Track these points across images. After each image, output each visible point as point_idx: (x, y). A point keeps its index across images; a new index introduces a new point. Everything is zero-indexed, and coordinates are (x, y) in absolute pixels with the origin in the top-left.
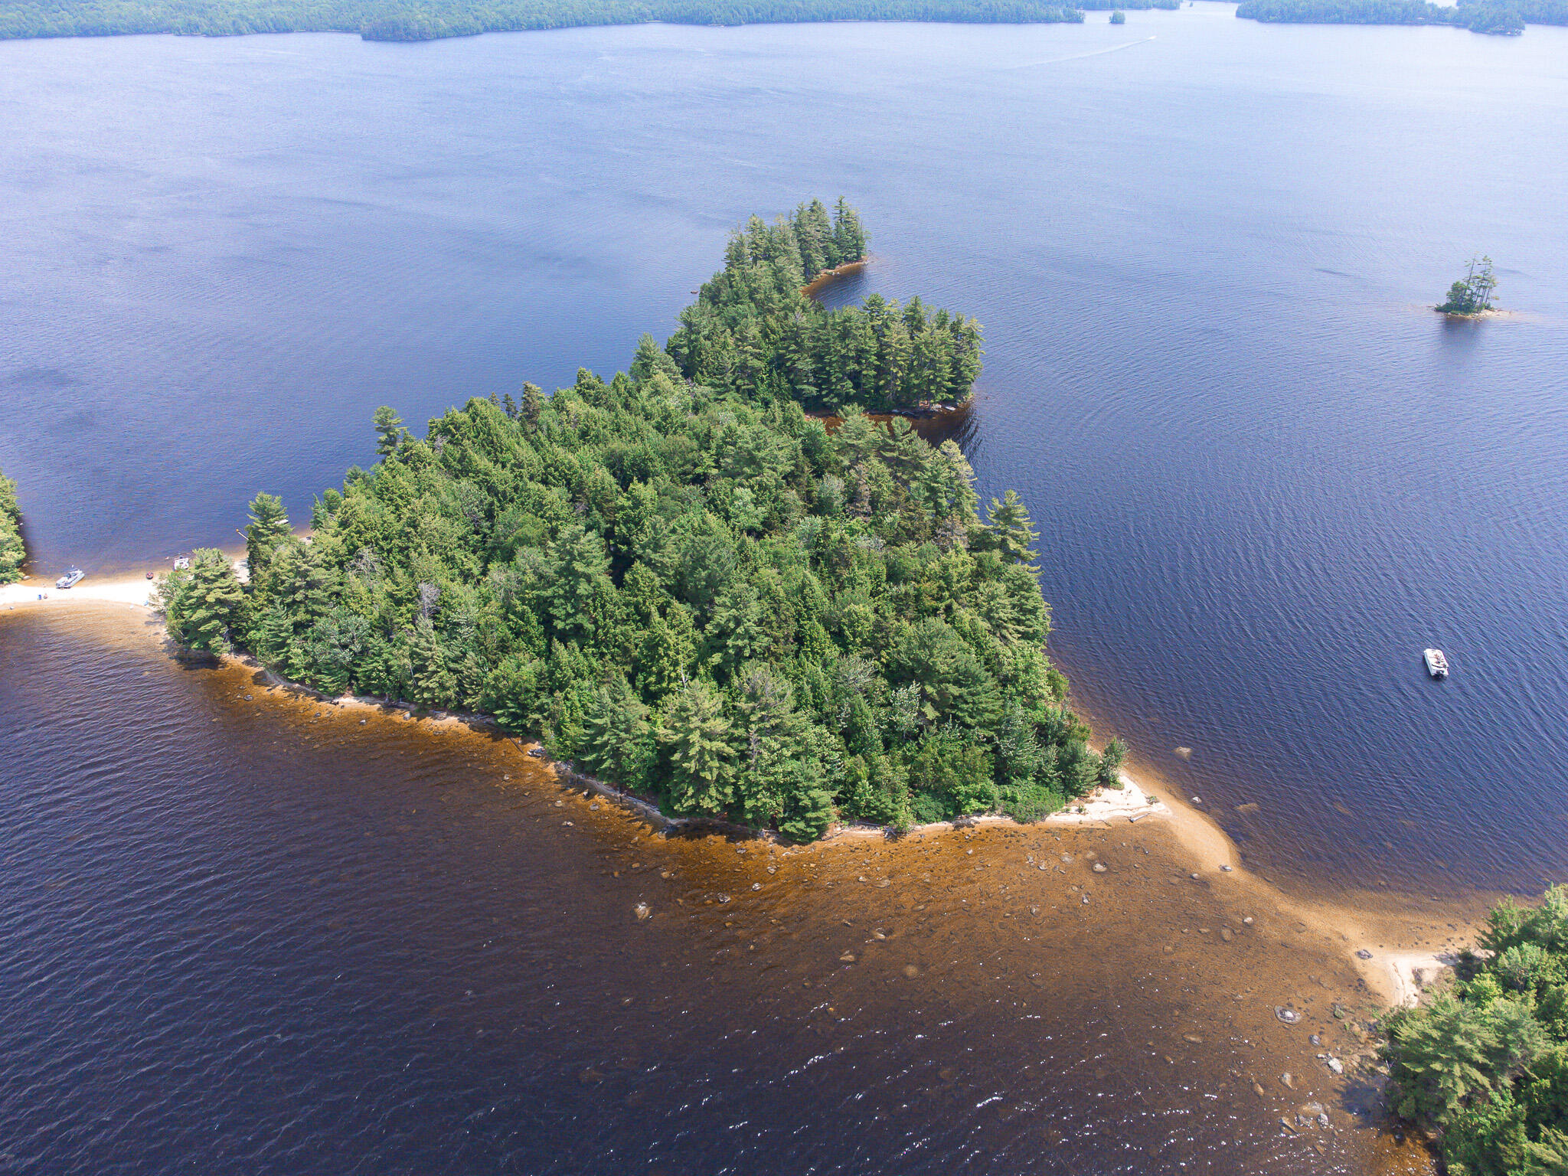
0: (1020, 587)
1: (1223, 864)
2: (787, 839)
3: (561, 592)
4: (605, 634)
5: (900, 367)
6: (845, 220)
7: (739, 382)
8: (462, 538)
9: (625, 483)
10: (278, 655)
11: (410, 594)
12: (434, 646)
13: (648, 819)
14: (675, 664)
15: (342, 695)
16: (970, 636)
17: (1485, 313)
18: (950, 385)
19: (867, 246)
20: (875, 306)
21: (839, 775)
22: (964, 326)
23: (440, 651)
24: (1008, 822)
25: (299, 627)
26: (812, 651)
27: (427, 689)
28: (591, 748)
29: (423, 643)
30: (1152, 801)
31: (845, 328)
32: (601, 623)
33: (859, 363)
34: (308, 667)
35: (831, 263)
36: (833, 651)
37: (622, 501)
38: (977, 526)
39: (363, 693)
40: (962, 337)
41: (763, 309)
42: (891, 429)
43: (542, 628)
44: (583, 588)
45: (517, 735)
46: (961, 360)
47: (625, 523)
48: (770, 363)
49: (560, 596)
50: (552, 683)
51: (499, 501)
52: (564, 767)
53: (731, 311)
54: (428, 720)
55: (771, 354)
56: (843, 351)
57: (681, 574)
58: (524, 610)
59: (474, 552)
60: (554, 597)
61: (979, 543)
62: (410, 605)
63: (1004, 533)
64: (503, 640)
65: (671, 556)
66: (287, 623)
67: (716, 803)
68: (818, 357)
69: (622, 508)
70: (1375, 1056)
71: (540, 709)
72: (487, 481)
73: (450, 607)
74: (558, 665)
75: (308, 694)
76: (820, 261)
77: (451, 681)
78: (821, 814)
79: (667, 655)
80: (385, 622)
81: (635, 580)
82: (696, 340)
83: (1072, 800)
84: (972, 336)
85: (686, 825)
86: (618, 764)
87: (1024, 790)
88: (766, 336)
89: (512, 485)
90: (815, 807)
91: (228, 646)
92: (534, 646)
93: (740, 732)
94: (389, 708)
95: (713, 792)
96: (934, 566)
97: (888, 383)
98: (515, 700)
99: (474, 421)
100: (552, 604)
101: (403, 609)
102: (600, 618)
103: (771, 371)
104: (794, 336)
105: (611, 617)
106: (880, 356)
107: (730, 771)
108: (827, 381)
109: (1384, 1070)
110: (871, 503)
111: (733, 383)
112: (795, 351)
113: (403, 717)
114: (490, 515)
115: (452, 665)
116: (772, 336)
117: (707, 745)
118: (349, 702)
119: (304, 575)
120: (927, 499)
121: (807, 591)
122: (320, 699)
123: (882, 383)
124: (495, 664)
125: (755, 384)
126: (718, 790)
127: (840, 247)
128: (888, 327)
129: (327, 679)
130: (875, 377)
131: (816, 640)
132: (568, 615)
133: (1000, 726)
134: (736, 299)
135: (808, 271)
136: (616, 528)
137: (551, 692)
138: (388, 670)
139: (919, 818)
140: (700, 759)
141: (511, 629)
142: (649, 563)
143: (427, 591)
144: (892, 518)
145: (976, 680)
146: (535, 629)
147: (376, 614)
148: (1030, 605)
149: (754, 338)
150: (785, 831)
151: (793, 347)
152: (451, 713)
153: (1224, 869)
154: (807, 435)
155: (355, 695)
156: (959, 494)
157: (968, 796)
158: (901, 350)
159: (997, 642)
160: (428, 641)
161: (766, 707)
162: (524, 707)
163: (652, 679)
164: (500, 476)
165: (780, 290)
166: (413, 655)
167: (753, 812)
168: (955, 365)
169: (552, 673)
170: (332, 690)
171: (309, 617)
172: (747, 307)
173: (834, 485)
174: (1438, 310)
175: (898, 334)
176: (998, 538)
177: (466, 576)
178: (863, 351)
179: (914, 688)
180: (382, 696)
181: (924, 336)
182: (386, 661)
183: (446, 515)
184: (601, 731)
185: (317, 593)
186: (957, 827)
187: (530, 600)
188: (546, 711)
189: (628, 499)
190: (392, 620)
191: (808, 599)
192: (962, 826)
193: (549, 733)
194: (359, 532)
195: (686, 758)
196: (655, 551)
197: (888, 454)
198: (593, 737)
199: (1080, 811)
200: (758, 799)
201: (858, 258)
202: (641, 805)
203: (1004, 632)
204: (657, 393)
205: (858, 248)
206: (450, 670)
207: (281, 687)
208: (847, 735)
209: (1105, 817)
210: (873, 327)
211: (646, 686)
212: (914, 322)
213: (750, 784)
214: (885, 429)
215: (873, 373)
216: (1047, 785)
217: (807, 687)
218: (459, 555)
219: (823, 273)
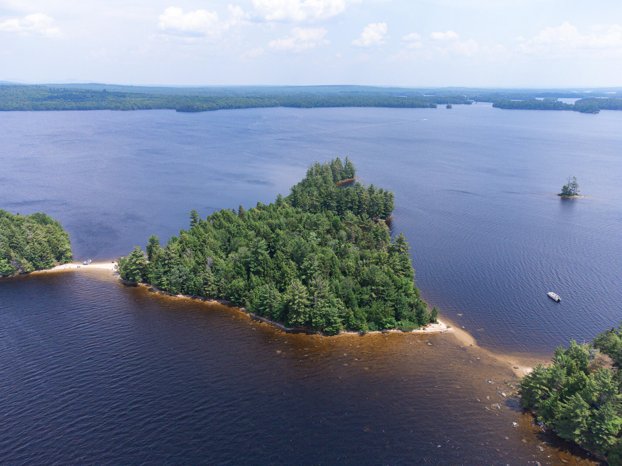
0: (403, 260)
1: (471, 344)
2: (327, 333)
3: (253, 259)
4: (267, 273)
5: (366, 205)
6: (348, 165)
7: (311, 210)
8: (220, 247)
9: (273, 231)
10: (158, 281)
11: (203, 261)
12: (211, 276)
13: (280, 328)
14: (290, 280)
15: (179, 294)
16: (388, 273)
17: (575, 196)
18: (383, 212)
19: (356, 174)
20: (358, 185)
21: (344, 314)
22: (389, 193)
23: (212, 279)
24: (400, 331)
25: (165, 273)
26: (335, 277)
27: (208, 291)
28: (262, 305)
29: (207, 275)
30: (448, 327)
31: (347, 192)
32: (266, 269)
33: (352, 204)
34: (168, 285)
35: (343, 178)
36: (342, 277)
37: (273, 235)
38: (390, 245)
39: (186, 294)
40: (388, 197)
41: (318, 188)
42: (362, 217)
43: (246, 272)
44: (260, 258)
45: (237, 306)
46: (387, 204)
47: (274, 242)
48: (321, 204)
49: (253, 261)
50: (249, 287)
51: (232, 236)
52: (252, 314)
53: (308, 189)
54: (207, 302)
55: (322, 201)
56: (346, 200)
57: (292, 255)
58: (241, 266)
59: (223, 252)
60: (251, 261)
61: (391, 250)
62: (203, 265)
63: (399, 247)
64: (233, 275)
65: (289, 249)
66: (162, 270)
67: (303, 320)
68: (338, 202)
69: (273, 238)
70: (517, 393)
71: (245, 296)
72: (229, 230)
73: (216, 265)
74: (251, 281)
75: (167, 294)
76: (339, 177)
77: (216, 288)
78: (337, 325)
79: (288, 277)
80: (195, 269)
81: (277, 256)
82: (296, 196)
83: (421, 326)
84: (391, 196)
85: (293, 330)
86: (271, 310)
87: (405, 323)
88: (320, 195)
89: (237, 232)
90: (336, 323)
91: (141, 280)
92: (243, 277)
93: (312, 298)
94: (194, 298)
95: (302, 317)
96: (376, 255)
97: (362, 211)
98: (237, 293)
99: (223, 215)
100: (250, 263)
101: (201, 266)
102: (266, 267)
103: (322, 206)
104: (330, 195)
105: (269, 267)
106: (359, 202)
107: (308, 309)
108: (341, 210)
109: (520, 396)
110: (355, 240)
111: (309, 210)
112: (330, 200)
113: (199, 300)
114: (229, 241)
115: (216, 283)
116: (322, 195)
117: (301, 300)
118: (180, 296)
119: (169, 255)
120: (374, 238)
121: (333, 259)
122: (171, 295)
123: (360, 211)
124: (230, 283)
125: (316, 210)
126: (304, 316)
127: (346, 173)
128: (362, 193)
129: (174, 288)
130: (357, 208)
131: (336, 273)
132: (255, 266)
133: (397, 302)
134: (310, 186)
135: (335, 180)
136: (271, 244)
137: (249, 291)
138: (195, 285)
139: (370, 329)
140: (299, 306)
141: (236, 272)
142: (283, 251)
143: (209, 260)
144: (363, 243)
145: (389, 285)
146: (244, 272)
147: (192, 267)
148: (407, 266)
149: (316, 195)
150: (326, 331)
151: (329, 198)
152: (215, 299)
153: (471, 345)
154: (334, 221)
155: (183, 294)
156: (385, 236)
157: (387, 322)
158: (367, 200)
159: (396, 277)
160: (209, 275)
161: (320, 289)
162: (239, 295)
163: (283, 285)
164: (233, 228)
165: (325, 183)
166: (204, 279)
167: (315, 324)
168: (385, 205)
169: (249, 284)
170: (175, 292)
171: (169, 269)
172: (313, 188)
173: (343, 233)
174: (559, 195)
175: (365, 195)
176: (397, 248)
177: (221, 257)
178: (354, 200)
179: (369, 288)
180: (191, 295)
181: (374, 195)
182: (194, 282)
183: (216, 239)
184: (266, 298)
185: (172, 261)
186: (383, 333)
187: (243, 262)
188: (247, 296)
189: (275, 235)
190: (197, 269)
191: (334, 262)
192: (385, 332)
193: (248, 303)
194: (186, 244)
195: (294, 304)
196: (284, 247)
197: (361, 226)
198: (263, 301)
199: (424, 329)
200: (316, 319)
201: (352, 177)
202: (278, 324)
203: (398, 274)
204: (284, 208)
205: (353, 174)
206: (215, 284)
207: (158, 292)
208: (346, 302)
209: (432, 331)
210: (357, 193)
211: (280, 287)
212: (371, 191)
213: (314, 313)
214: (360, 217)
215: (357, 207)
216: (413, 321)
217: (334, 287)
218: (219, 251)
219: (340, 182)
